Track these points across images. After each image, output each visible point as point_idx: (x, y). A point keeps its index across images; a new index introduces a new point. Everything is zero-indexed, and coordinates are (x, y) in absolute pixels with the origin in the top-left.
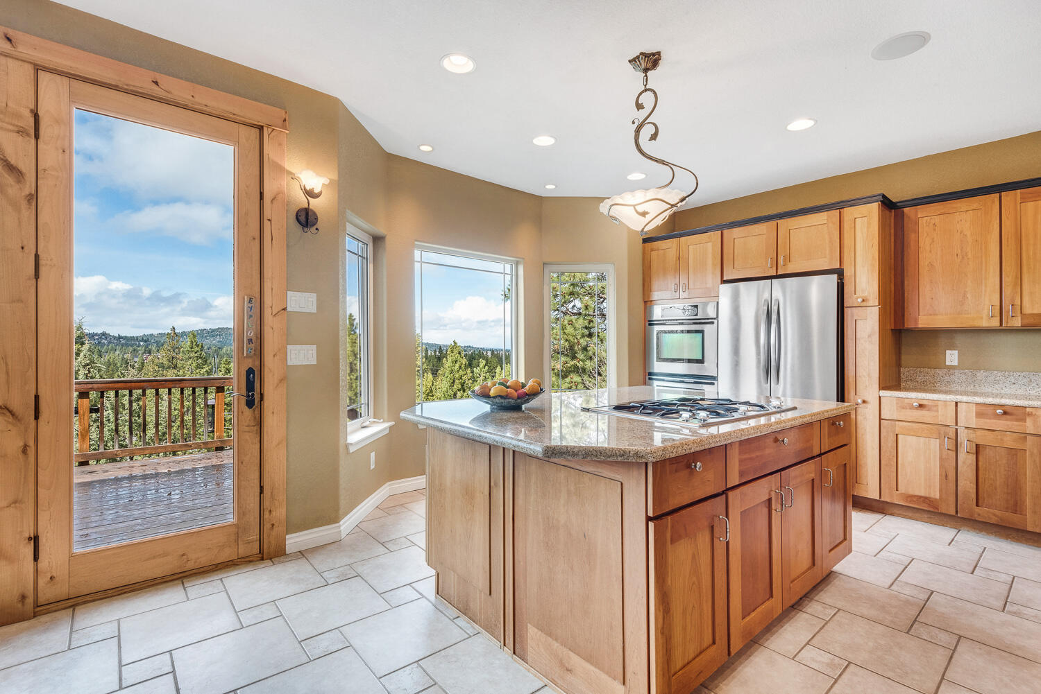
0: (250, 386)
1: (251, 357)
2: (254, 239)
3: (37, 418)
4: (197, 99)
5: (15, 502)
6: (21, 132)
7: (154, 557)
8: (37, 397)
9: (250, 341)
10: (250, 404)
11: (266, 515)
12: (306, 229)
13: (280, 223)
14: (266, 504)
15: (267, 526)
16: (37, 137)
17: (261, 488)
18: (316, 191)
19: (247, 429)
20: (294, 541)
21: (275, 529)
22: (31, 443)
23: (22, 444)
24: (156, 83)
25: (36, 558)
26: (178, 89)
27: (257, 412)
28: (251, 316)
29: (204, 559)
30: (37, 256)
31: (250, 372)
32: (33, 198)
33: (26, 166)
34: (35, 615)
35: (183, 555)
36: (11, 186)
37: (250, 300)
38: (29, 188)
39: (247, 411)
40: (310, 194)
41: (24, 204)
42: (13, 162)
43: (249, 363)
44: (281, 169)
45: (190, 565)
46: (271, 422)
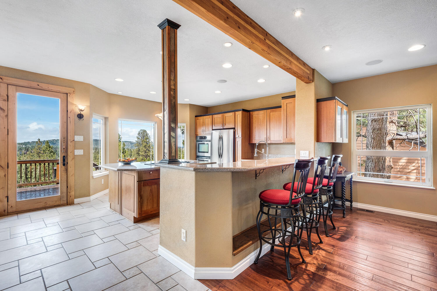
0: (64, 160)
1: (64, 153)
2: (65, 122)
3: (8, 168)
4: (49, 88)
5: (3, 188)
6: (4, 100)
7: (38, 203)
8: (8, 163)
9: (64, 149)
10: (64, 165)
11: (69, 194)
12: (80, 119)
13: (73, 118)
14: (69, 191)
15: (69, 197)
16: (8, 101)
17: (67, 187)
18: (82, 110)
19: (63, 171)
20: (76, 201)
21: (71, 197)
22: (7, 174)
23: (4, 174)
24: (38, 85)
25: (8, 202)
26: (44, 86)
27: (66, 167)
28: (64, 142)
29: (51, 204)
30: (8, 130)
31: (64, 157)
32: (7, 116)
33: (5, 108)
34: (8, 215)
35: (46, 203)
36: (2, 113)
37: (64, 138)
38: (6, 114)
39: (63, 167)
40: (81, 110)
41: (5, 117)
42: (2, 108)
43: (64, 155)
44: (73, 104)
45: (47, 205)
46: (70, 169)
